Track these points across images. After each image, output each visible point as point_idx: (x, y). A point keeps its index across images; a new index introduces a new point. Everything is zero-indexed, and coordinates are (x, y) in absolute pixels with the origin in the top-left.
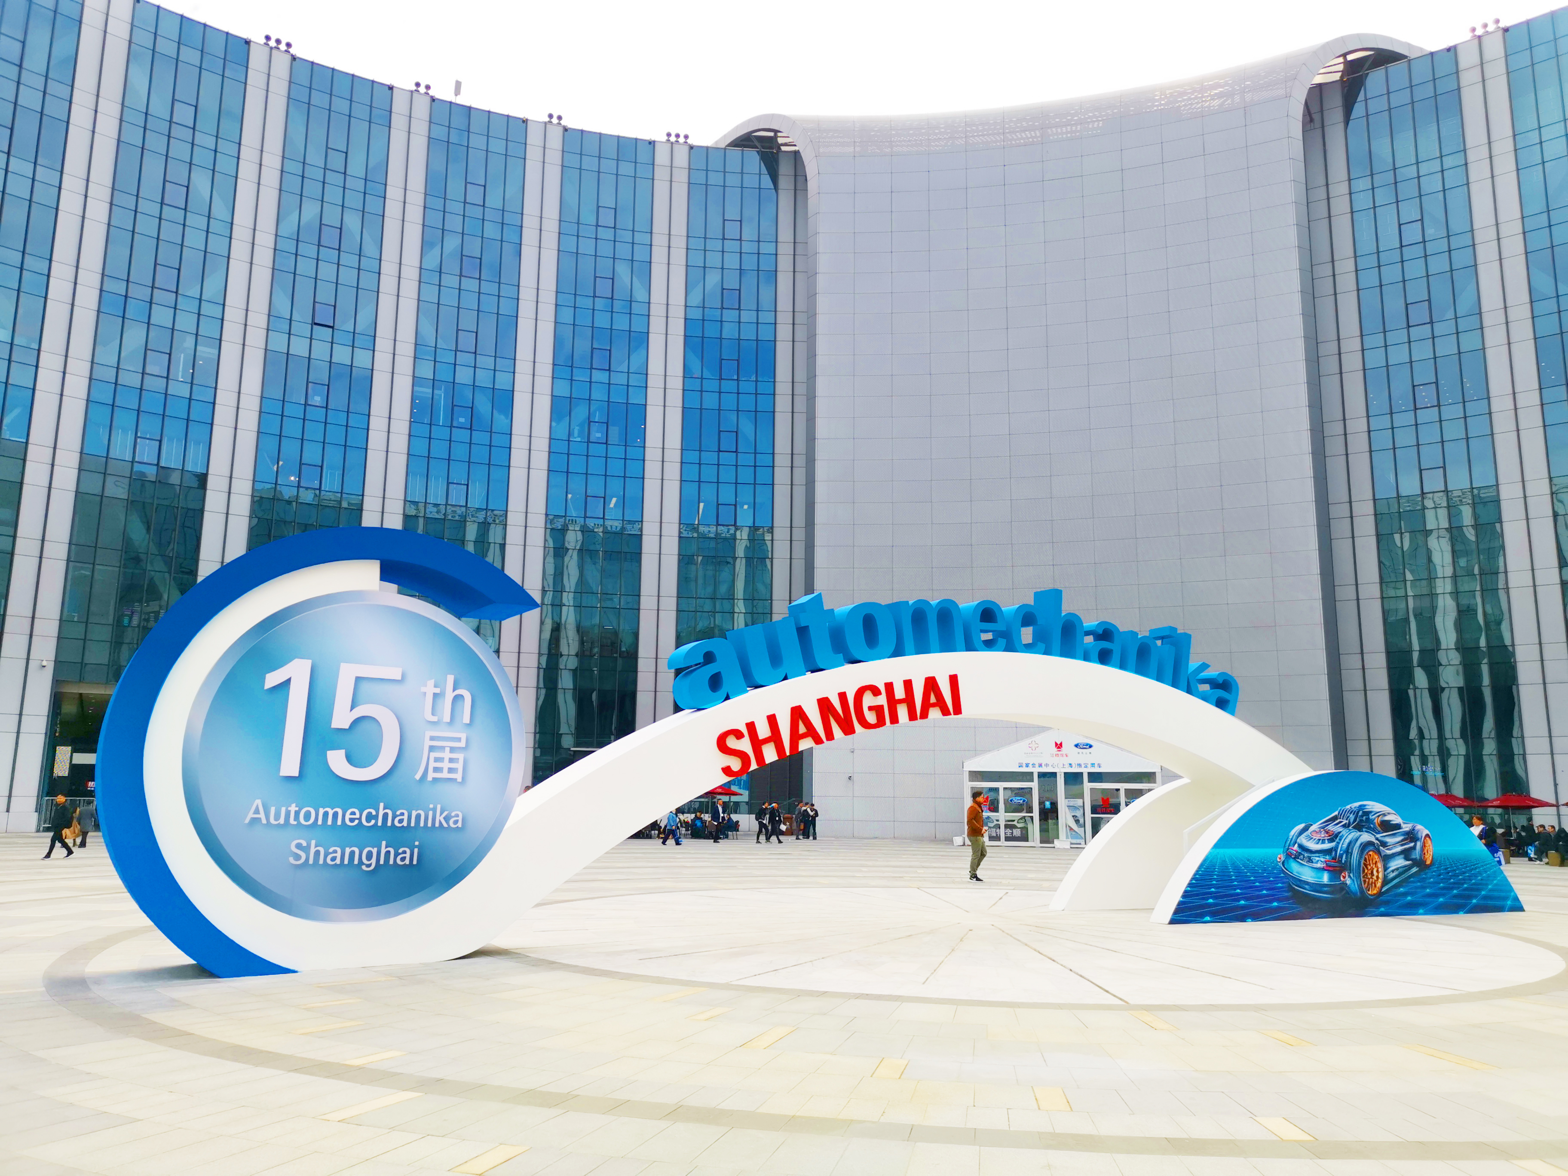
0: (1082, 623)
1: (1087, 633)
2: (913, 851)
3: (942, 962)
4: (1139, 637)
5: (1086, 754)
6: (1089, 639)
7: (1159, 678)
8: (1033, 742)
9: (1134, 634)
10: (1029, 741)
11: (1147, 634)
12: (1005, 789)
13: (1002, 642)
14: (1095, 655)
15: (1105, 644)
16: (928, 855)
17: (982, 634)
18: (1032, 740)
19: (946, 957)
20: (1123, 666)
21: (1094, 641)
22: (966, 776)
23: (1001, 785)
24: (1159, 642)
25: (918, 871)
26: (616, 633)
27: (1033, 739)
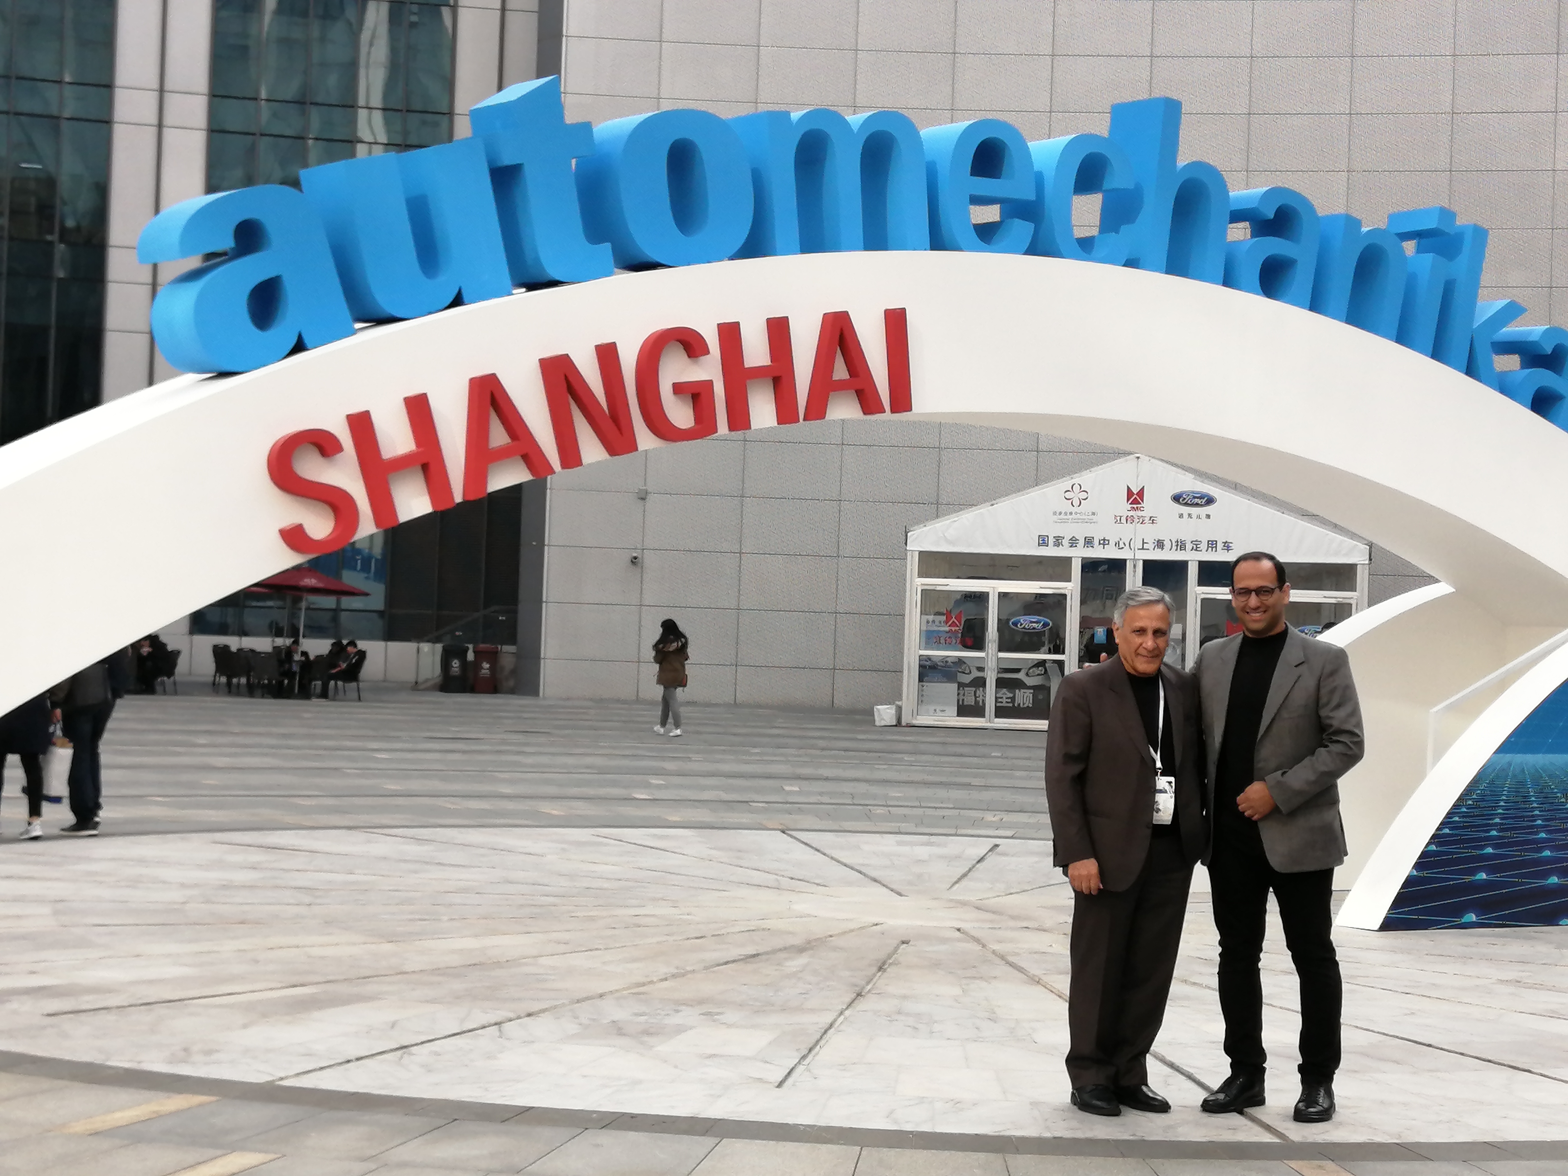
0: (1223, 187)
1: (1237, 216)
2: (778, 736)
3: (831, 1026)
4: (1365, 229)
5: (1199, 517)
6: (1239, 232)
7: (1402, 337)
8: (1076, 488)
9: (1352, 223)
10: (1066, 484)
11: (1383, 226)
12: (1003, 596)
13: (1023, 229)
14: (1252, 272)
15: (1274, 246)
16: (813, 747)
17: (972, 207)
18: (1073, 481)
19: (841, 1013)
20: (1315, 305)
21: (1253, 236)
22: (913, 564)
23: (993, 587)
24: (1409, 247)
25: (787, 788)
26: (50, 183)
27: (1077, 480)
